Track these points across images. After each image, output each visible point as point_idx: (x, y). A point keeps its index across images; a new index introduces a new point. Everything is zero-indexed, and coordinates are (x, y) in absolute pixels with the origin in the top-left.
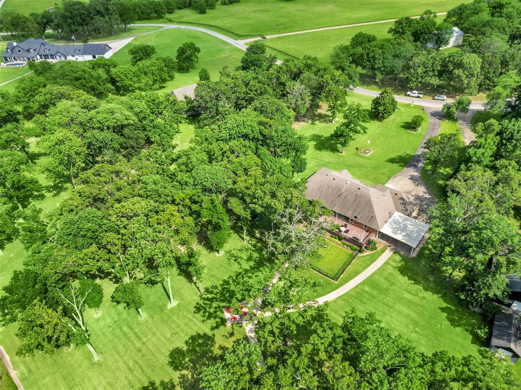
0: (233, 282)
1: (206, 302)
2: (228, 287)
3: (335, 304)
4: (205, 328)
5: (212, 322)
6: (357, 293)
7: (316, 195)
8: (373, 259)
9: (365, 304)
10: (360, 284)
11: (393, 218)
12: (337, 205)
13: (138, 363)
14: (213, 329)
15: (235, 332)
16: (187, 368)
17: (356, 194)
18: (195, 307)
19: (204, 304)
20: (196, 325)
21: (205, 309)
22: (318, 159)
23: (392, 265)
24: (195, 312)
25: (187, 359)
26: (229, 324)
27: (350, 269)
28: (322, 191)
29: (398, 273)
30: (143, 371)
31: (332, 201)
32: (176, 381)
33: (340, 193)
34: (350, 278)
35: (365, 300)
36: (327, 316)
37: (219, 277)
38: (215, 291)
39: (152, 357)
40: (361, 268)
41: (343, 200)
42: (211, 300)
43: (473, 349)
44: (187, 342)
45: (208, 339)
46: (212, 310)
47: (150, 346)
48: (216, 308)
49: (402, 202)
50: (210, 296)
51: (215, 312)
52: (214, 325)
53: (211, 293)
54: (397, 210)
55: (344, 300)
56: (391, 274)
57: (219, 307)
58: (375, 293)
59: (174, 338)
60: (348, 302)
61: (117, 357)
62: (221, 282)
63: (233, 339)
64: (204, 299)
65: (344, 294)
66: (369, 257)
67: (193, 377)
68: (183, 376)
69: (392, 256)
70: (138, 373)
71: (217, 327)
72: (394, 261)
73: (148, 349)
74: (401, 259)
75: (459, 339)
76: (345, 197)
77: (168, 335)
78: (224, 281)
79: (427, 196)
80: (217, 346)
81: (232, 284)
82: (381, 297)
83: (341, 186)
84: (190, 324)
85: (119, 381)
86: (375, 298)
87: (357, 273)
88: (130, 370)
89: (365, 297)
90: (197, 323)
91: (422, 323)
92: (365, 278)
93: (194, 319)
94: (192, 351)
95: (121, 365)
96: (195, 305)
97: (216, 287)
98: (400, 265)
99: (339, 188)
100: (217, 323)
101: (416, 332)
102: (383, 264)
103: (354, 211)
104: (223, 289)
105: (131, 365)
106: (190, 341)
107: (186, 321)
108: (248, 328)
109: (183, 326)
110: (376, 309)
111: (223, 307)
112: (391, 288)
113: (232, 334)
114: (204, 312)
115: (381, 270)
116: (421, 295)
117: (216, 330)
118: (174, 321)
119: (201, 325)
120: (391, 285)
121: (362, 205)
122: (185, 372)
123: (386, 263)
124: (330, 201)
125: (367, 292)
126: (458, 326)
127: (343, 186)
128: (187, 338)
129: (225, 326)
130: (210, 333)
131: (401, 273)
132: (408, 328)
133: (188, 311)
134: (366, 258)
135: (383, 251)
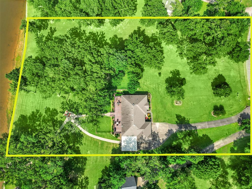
0: (77, 104)
1: (66, 103)
2: (74, 105)
3: (88, 137)
4: (59, 110)
5: (62, 110)
6: (96, 141)
7: (124, 106)
8: (112, 139)
9: (94, 145)
10: (100, 140)
11: (132, 137)
12: (124, 116)
13: (40, 103)
14: (60, 112)
15: (63, 118)
16: (47, 115)
17: (130, 121)
18: (63, 102)
19: (65, 103)
20: (58, 107)
21: (64, 105)
22: (158, 86)
23: (114, 146)
24: (61, 103)
25: (49, 113)
26: (64, 115)
27: (104, 134)
28: (126, 107)
29: (112, 149)
30: (40, 106)
31: (124, 113)
32: (43, 115)
33: (128, 114)
34: (101, 136)
35: (95, 145)
36: (83, 138)
37: (76, 100)
38: (71, 102)
39: (44, 105)
40: (106, 137)
41: (126, 117)
42: (68, 104)
43: (97, 179)
44: (53, 109)
45: (57, 113)
46: (65, 107)
47: (46, 102)
48: (66, 107)
49: (141, 137)
50: (68, 103)
51: (65, 108)
52: (61, 111)
53: (69, 102)
54: (137, 137)
55: (91, 139)
56: (110, 147)
57: (67, 108)
58: (100, 146)
59: (51, 105)
60: (91, 140)
61: (38, 97)
62: (74, 102)
63: (61, 119)
64: (66, 102)
65: (93, 138)
66: (113, 137)
67: (46, 118)
68: (45, 116)
69: (118, 144)
70: (39, 105)
71: (61, 112)
72: (116, 146)
73: (45, 102)
74: (118, 147)
75: (98, 174)
76: (127, 117)
77: (51, 103)
78: (75, 102)
79: (161, 141)
80: (57, 117)
81: (76, 105)
82: (99, 149)
83: (130, 113)
84: (57, 105)
85: (34, 103)
86: (98, 147)
87: (104, 137)
88: (38, 103)
89: (96, 144)
90: (59, 107)
91: (97, 163)
92: (103, 140)
93: (59, 105)
94: (52, 112)
95: (38, 100)
96: (63, 101)
97: (72, 101)
98: (115, 148)
99: (129, 113)
100: (62, 111)
101: (93, 163)
102: (112, 143)
103: (124, 123)
104: (73, 104)
105: (39, 102)
106: (54, 109)
107: (57, 104)
108: (67, 120)
109: (55, 104)
110: (94, 149)
111: (68, 109)
112: (105, 150)
113: (62, 118)
114: (63, 106)
115: (110, 143)
116: (107, 159)
117: (60, 113)
118: (55, 101)
119: (59, 108)
120: (105, 149)
121: (127, 125)
122: (46, 115)
123: (113, 144)
124: (124, 112)
125: (98, 144)
126: (102, 173)
127: (131, 114)
128: (54, 108)
129: (63, 114)
130: (58, 112)
131: (112, 150)
132: (93, 161)
133: (60, 102)
134: (112, 136)
135: (118, 140)
